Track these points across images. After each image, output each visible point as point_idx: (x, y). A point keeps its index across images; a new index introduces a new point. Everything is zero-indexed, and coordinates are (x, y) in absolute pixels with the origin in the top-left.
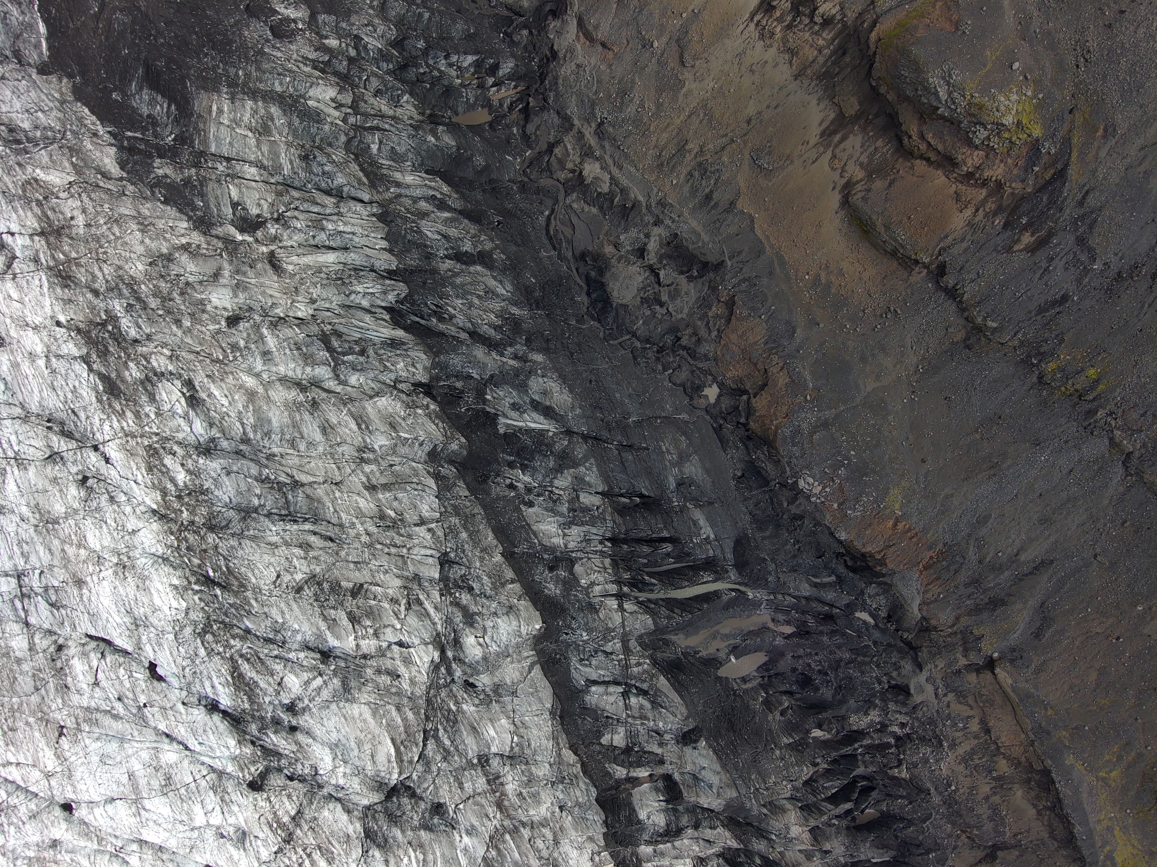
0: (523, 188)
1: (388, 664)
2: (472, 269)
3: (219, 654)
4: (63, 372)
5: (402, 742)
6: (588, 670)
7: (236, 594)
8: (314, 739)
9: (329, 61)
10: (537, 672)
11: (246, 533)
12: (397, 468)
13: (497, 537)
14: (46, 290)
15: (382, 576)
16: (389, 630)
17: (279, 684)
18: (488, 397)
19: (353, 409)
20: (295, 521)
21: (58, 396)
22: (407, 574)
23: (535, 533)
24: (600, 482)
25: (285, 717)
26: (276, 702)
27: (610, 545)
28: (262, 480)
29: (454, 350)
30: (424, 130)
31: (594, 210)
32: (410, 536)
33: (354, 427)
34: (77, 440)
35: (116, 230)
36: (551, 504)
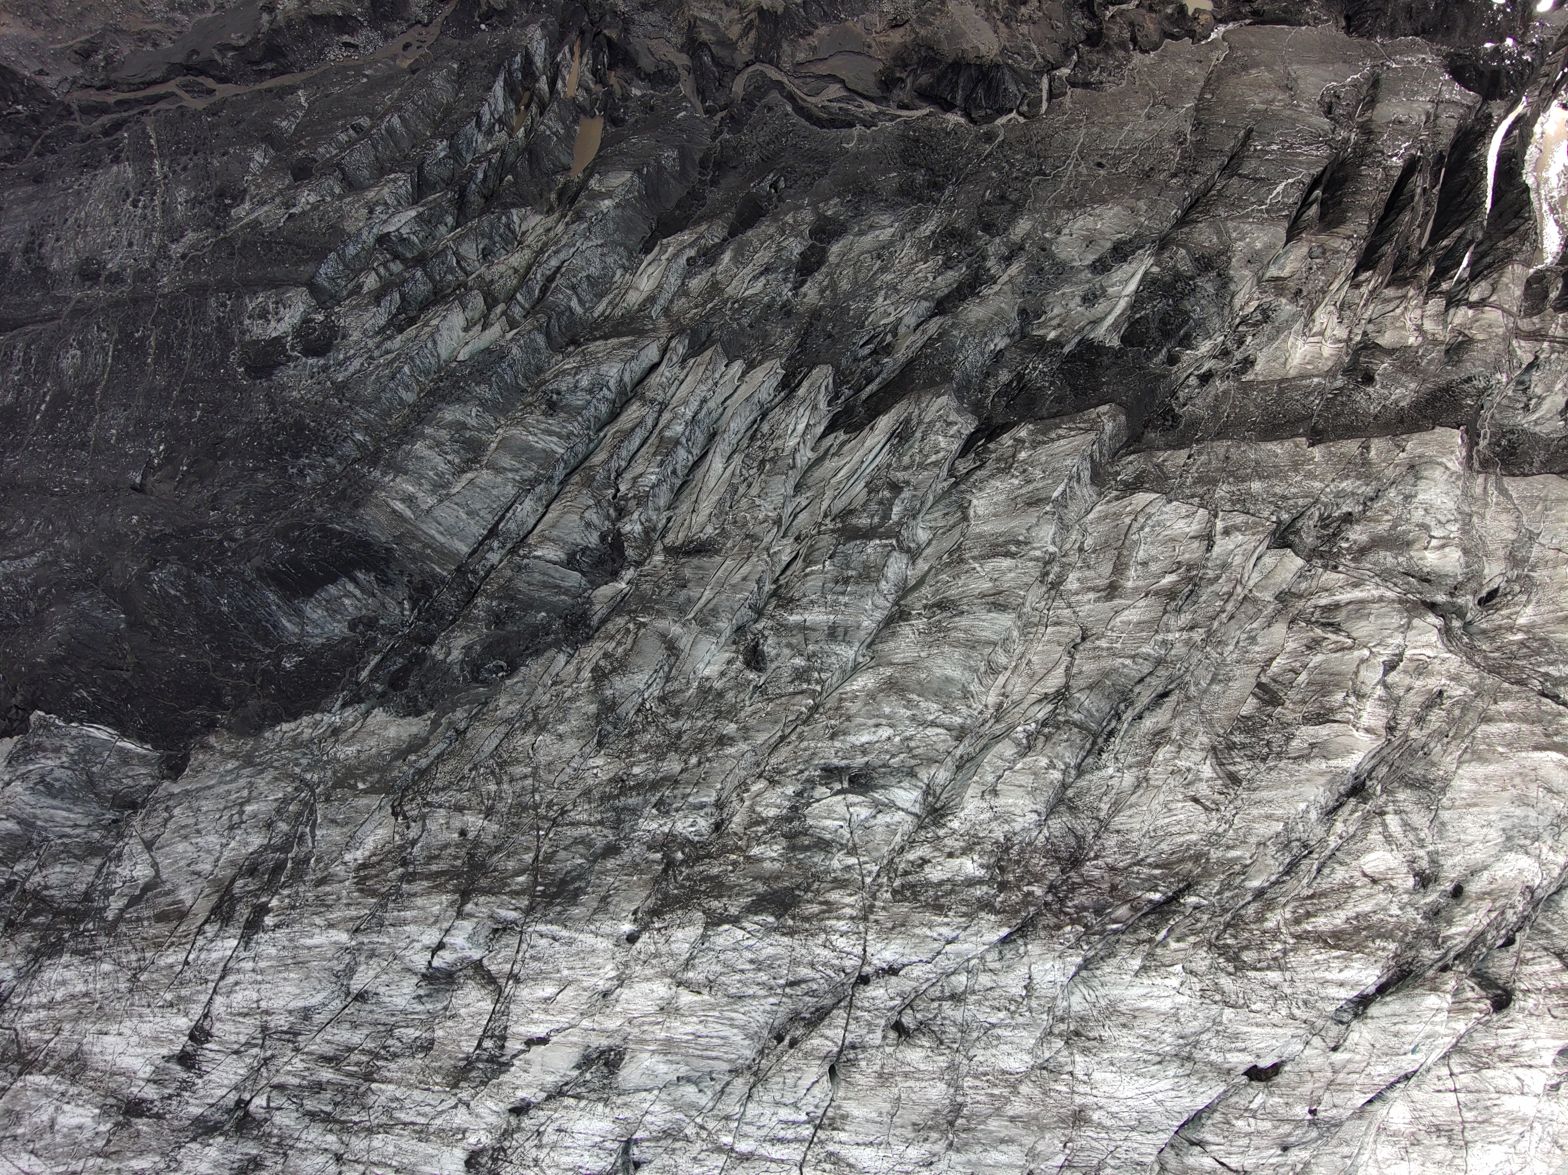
0: (735, 122)
1: (1414, 700)
2: (832, 259)
3: (1285, 952)
4: (718, 968)
5: (1547, 736)
6: (1546, 405)
7: (1207, 874)
8: (1486, 868)
9: (403, 298)
10: (1513, 486)
11: (1102, 815)
12: (1089, 542)
13: (1281, 438)
14: (565, 933)
15: (1257, 649)
16: (1363, 673)
17: (1374, 881)
18: (1052, 335)
19: (976, 552)
20: (1111, 734)
21: (753, 997)
22: (1271, 608)
23: (1302, 377)
24: (1272, 228)
25: (1432, 897)
26: (1405, 898)
27: (1368, 274)
28: (1026, 749)
29: (953, 351)
30: (585, 207)
31: (823, 30)
32: (1225, 566)
33: (1007, 563)
34: (835, 1006)
35: (519, 770)
36: (1267, 328)
